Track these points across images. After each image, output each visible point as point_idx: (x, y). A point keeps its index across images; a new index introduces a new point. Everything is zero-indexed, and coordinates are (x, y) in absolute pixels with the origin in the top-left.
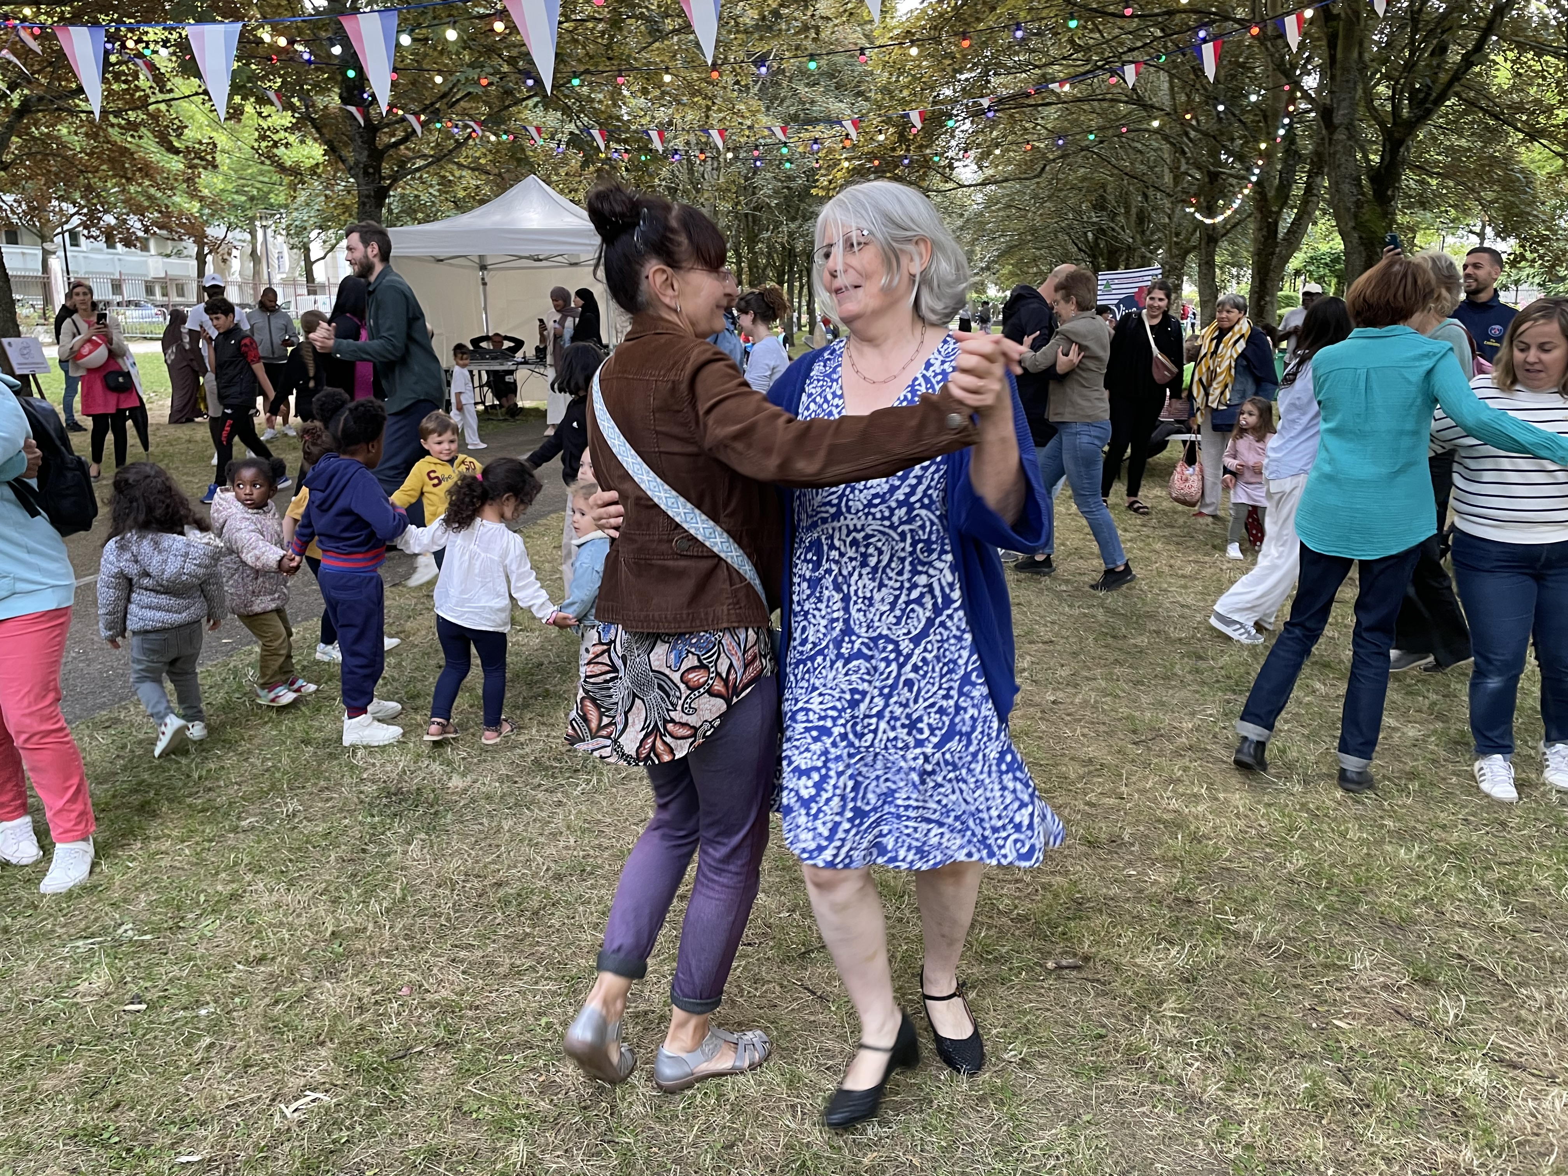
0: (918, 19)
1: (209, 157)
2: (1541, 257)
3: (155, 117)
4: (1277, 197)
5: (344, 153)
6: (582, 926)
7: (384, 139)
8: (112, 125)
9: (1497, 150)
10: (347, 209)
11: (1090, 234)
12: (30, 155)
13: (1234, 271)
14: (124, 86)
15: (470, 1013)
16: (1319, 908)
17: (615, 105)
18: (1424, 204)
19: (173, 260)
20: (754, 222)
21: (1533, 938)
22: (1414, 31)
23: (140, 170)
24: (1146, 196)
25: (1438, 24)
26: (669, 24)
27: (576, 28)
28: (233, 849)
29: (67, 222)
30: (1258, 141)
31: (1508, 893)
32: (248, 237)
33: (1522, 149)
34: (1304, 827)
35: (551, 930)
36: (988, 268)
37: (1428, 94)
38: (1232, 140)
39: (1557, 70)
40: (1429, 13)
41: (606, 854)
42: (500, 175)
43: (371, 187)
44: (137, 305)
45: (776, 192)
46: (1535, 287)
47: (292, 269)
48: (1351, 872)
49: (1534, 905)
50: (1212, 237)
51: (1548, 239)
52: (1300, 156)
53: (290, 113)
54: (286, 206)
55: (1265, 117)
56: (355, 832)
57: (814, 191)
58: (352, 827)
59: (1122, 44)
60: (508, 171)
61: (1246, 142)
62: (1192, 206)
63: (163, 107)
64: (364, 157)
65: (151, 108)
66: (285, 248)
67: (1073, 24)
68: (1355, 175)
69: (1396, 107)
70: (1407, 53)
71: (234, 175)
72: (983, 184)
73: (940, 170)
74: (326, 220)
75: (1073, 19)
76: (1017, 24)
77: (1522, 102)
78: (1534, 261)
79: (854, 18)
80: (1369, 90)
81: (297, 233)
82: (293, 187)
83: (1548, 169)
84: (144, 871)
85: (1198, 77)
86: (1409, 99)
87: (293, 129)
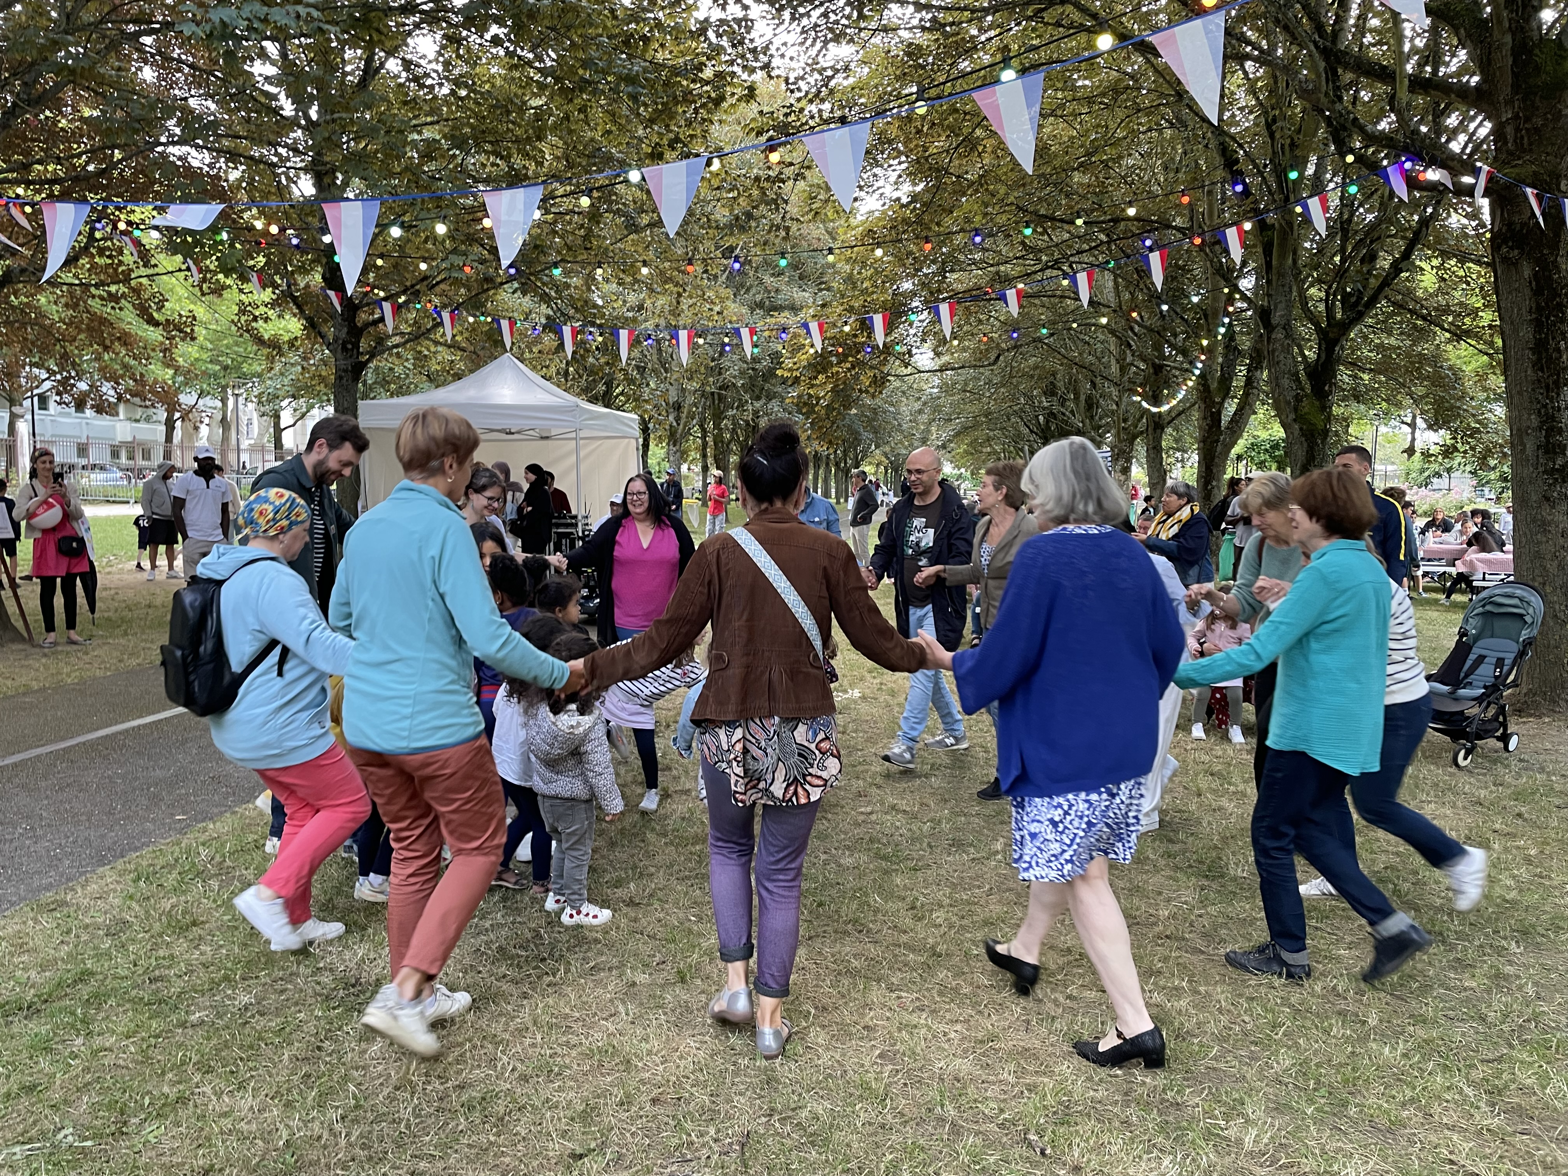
0: (879, 219)
1: (188, 329)
2: (1473, 449)
3: (137, 291)
4: (1219, 389)
5: (324, 329)
6: (549, 1134)
7: (363, 317)
8: (93, 297)
9: (1425, 348)
10: (323, 379)
11: (1041, 418)
13: (1178, 454)
14: (108, 261)
16: (1309, 1112)
17: (589, 289)
18: (1357, 397)
19: (142, 425)
20: (720, 400)
21: (1522, 1142)
22: (1345, 239)
23: (119, 339)
24: (1094, 385)
25: (1367, 234)
26: (645, 220)
27: (555, 221)
28: (180, 1046)
29: (37, 387)
30: (1200, 337)
31: (1495, 1093)
32: (220, 404)
33: (1450, 347)
34: (1288, 1023)
35: (516, 1139)
36: (944, 447)
37: (1360, 298)
38: (1175, 335)
39: (1479, 276)
40: (1358, 224)
41: (574, 1053)
42: (475, 352)
43: (349, 362)
44: (102, 468)
45: (742, 373)
46: (1466, 475)
47: (261, 435)
48: (1338, 1072)
49: (1520, 1105)
50: (1158, 424)
51: (1478, 431)
52: (1240, 352)
53: (271, 290)
54: (259, 376)
55: (1206, 316)
56: (310, 1028)
57: (779, 372)
58: (307, 1022)
59: (1070, 247)
60: (483, 348)
61: (1188, 337)
62: (1139, 394)
63: (144, 281)
64: (343, 334)
65: (133, 283)
66: (255, 416)
67: (1028, 232)
68: (1293, 370)
69: (1330, 309)
70: (1337, 259)
71: (210, 346)
72: (941, 371)
73: (899, 356)
74: (299, 389)
75: (1027, 227)
76: (976, 230)
77: (1448, 305)
78: (1465, 452)
79: (818, 218)
80: (1302, 293)
81: (269, 401)
82: (271, 359)
83: (1474, 365)
84: (86, 1070)
85: (1141, 278)
86: (1343, 302)
87: (273, 304)
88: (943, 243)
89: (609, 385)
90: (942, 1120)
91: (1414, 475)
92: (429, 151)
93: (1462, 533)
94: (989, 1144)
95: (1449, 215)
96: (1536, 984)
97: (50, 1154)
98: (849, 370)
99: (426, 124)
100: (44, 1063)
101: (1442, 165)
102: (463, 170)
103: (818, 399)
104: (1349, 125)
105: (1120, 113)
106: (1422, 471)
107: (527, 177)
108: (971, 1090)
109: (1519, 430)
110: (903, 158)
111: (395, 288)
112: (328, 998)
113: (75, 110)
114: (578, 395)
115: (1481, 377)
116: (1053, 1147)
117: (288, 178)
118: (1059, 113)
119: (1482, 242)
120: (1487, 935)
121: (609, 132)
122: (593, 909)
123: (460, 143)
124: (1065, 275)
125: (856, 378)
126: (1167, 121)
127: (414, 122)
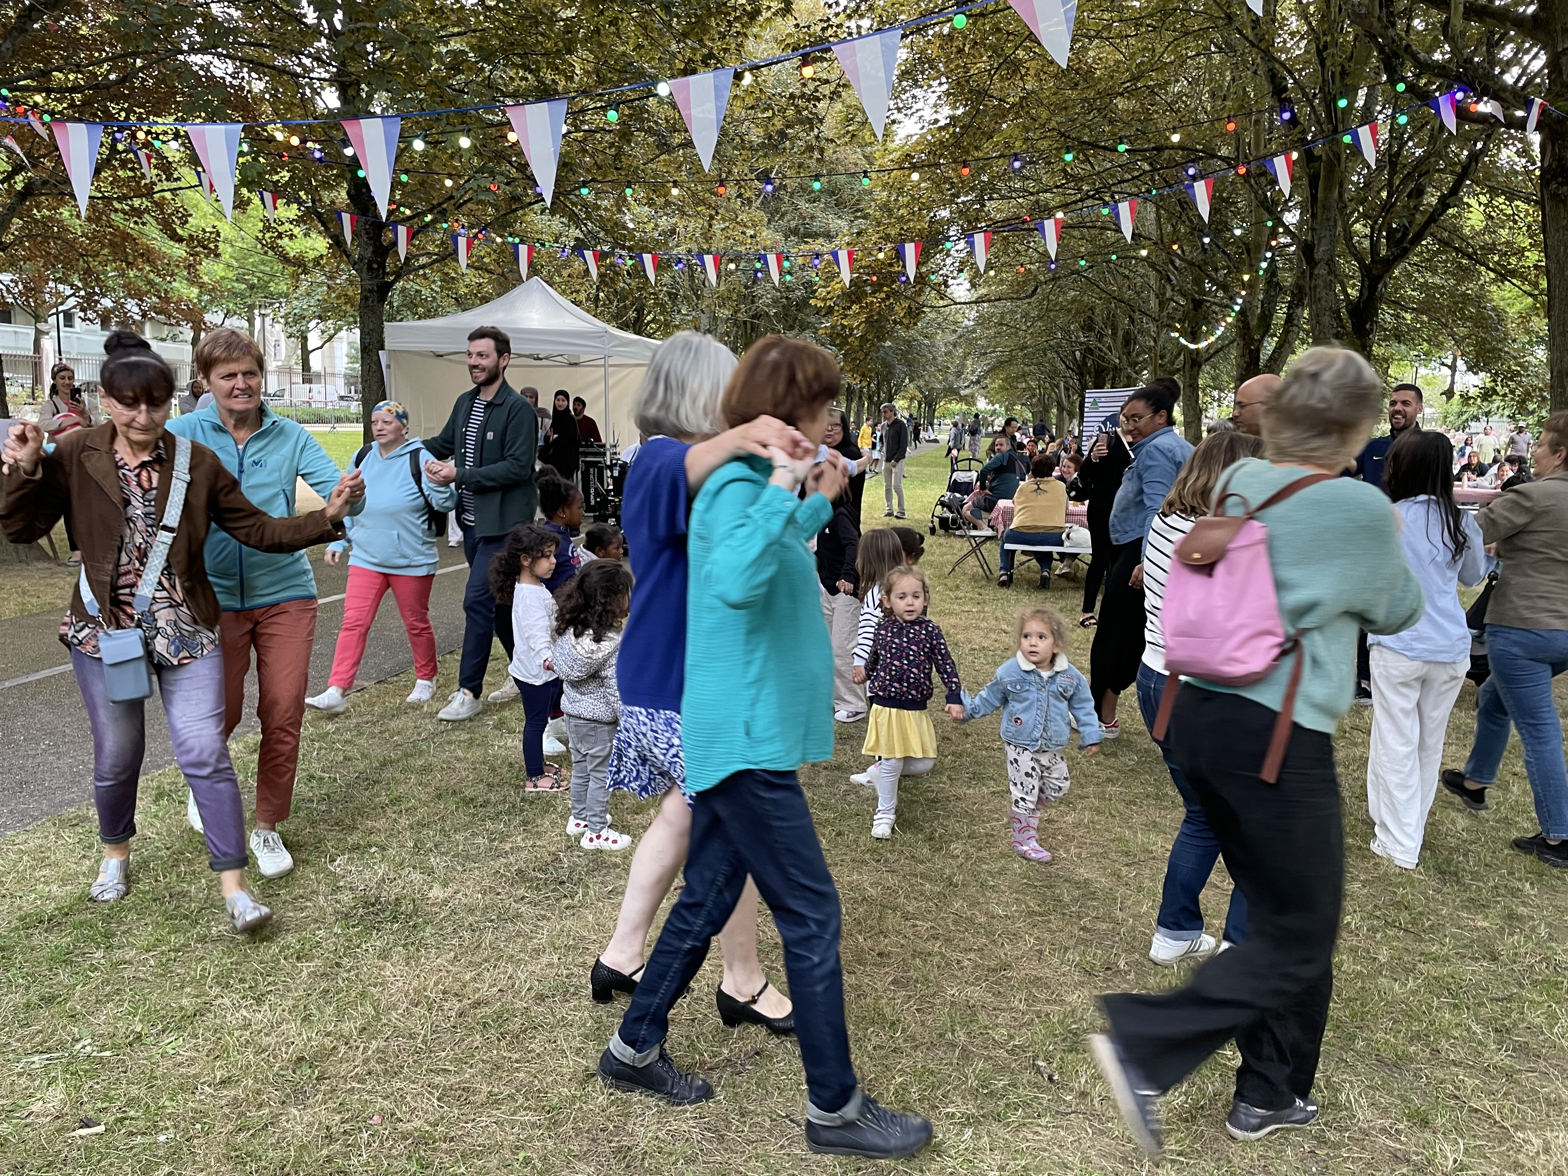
0: (918, 143)
1: (212, 246)
2: (1512, 392)
3: (160, 205)
4: (1259, 326)
8: (116, 211)
9: (1470, 288)
10: (349, 300)
11: (1078, 353)
12: (29, 237)
13: (1215, 393)
14: (131, 174)
15: (444, 1146)
17: (620, 211)
18: (1398, 336)
19: (169, 345)
20: (752, 329)
21: (1528, 1079)
22: (1392, 174)
23: (142, 255)
24: (1132, 320)
25: (1415, 168)
26: (677, 139)
27: (585, 139)
28: (200, 960)
29: (62, 304)
30: (1240, 272)
32: (246, 324)
33: (1494, 288)
36: (978, 382)
37: (1405, 234)
38: (1216, 270)
39: (1527, 214)
40: (1406, 157)
42: (503, 275)
43: (375, 282)
45: (775, 301)
46: (1505, 419)
47: (288, 357)
49: (1527, 1043)
50: (1195, 361)
51: (1518, 374)
52: (1281, 288)
53: (295, 206)
54: (286, 296)
55: (1248, 250)
57: (812, 302)
59: (1113, 176)
61: (1229, 273)
62: (1177, 330)
63: (168, 195)
64: (369, 254)
65: (156, 197)
66: (283, 337)
67: (1069, 157)
68: (1334, 308)
69: (1374, 245)
70: (1384, 194)
71: (235, 264)
72: (976, 302)
73: (936, 287)
74: (326, 310)
75: (1068, 152)
76: (1016, 154)
77: (1494, 244)
78: (1505, 395)
79: (855, 140)
80: (1347, 228)
81: (296, 322)
82: (295, 277)
83: (1518, 307)
84: (106, 982)
85: (1183, 209)
86: (1387, 238)
87: (298, 221)
88: (982, 170)
89: (640, 311)
90: (953, 1045)
91: (1452, 418)
92: (457, 63)
93: (1498, 476)
94: (1001, 1069)
95: (1499, 150)
96: (1549, 925)
97: (69, 1064)
98: (883, 300)
99: (454, 35)
100: (63, 976)
101: (1495, 97)
102: (489, 84)
103: (851, 329)
104: (1401, 52)
105: (1169, 36)
106: (1461, 414)
107: (556, 92)
108: (982, 1017)
109: (1559, 372)
110: (944, 80)
111: (421, 207)
112: (347, 916)
113: (97, 17)
114: (608, 322)
115: (1524, 318)
116: (1061, 1074)
117: (314, 91)
118: (1105, 34)
119: (1531, 180)
120: (1501, 876)
121: (640, 46)
122: (613, 835)
123: (487, 55)
124: (1106, 204)
125: (890, 308)
126: (1216, 46)
127: (442, 33)
